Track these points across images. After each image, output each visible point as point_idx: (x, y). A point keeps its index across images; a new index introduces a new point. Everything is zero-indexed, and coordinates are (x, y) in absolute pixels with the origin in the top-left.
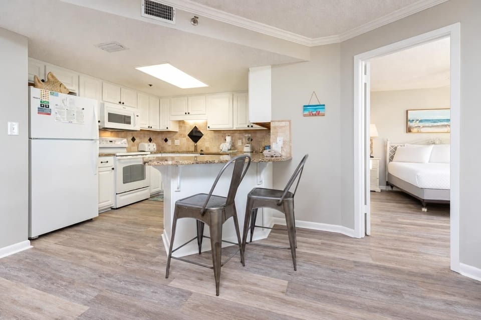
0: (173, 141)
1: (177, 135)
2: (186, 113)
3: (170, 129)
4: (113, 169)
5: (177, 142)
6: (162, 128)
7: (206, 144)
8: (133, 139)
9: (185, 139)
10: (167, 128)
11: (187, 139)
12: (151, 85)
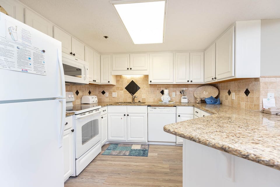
0: (111, 93)
1: (114, 88)
2: (128, 69)
3: (111, 83)
4: (73, 131)
5: (115, 95)
6: (104, 82)
7: (143, 95)
8: (77, 93)
9: (122, 92)
10: (109, 82)
11: (124, 92)
12: (106, 37)
